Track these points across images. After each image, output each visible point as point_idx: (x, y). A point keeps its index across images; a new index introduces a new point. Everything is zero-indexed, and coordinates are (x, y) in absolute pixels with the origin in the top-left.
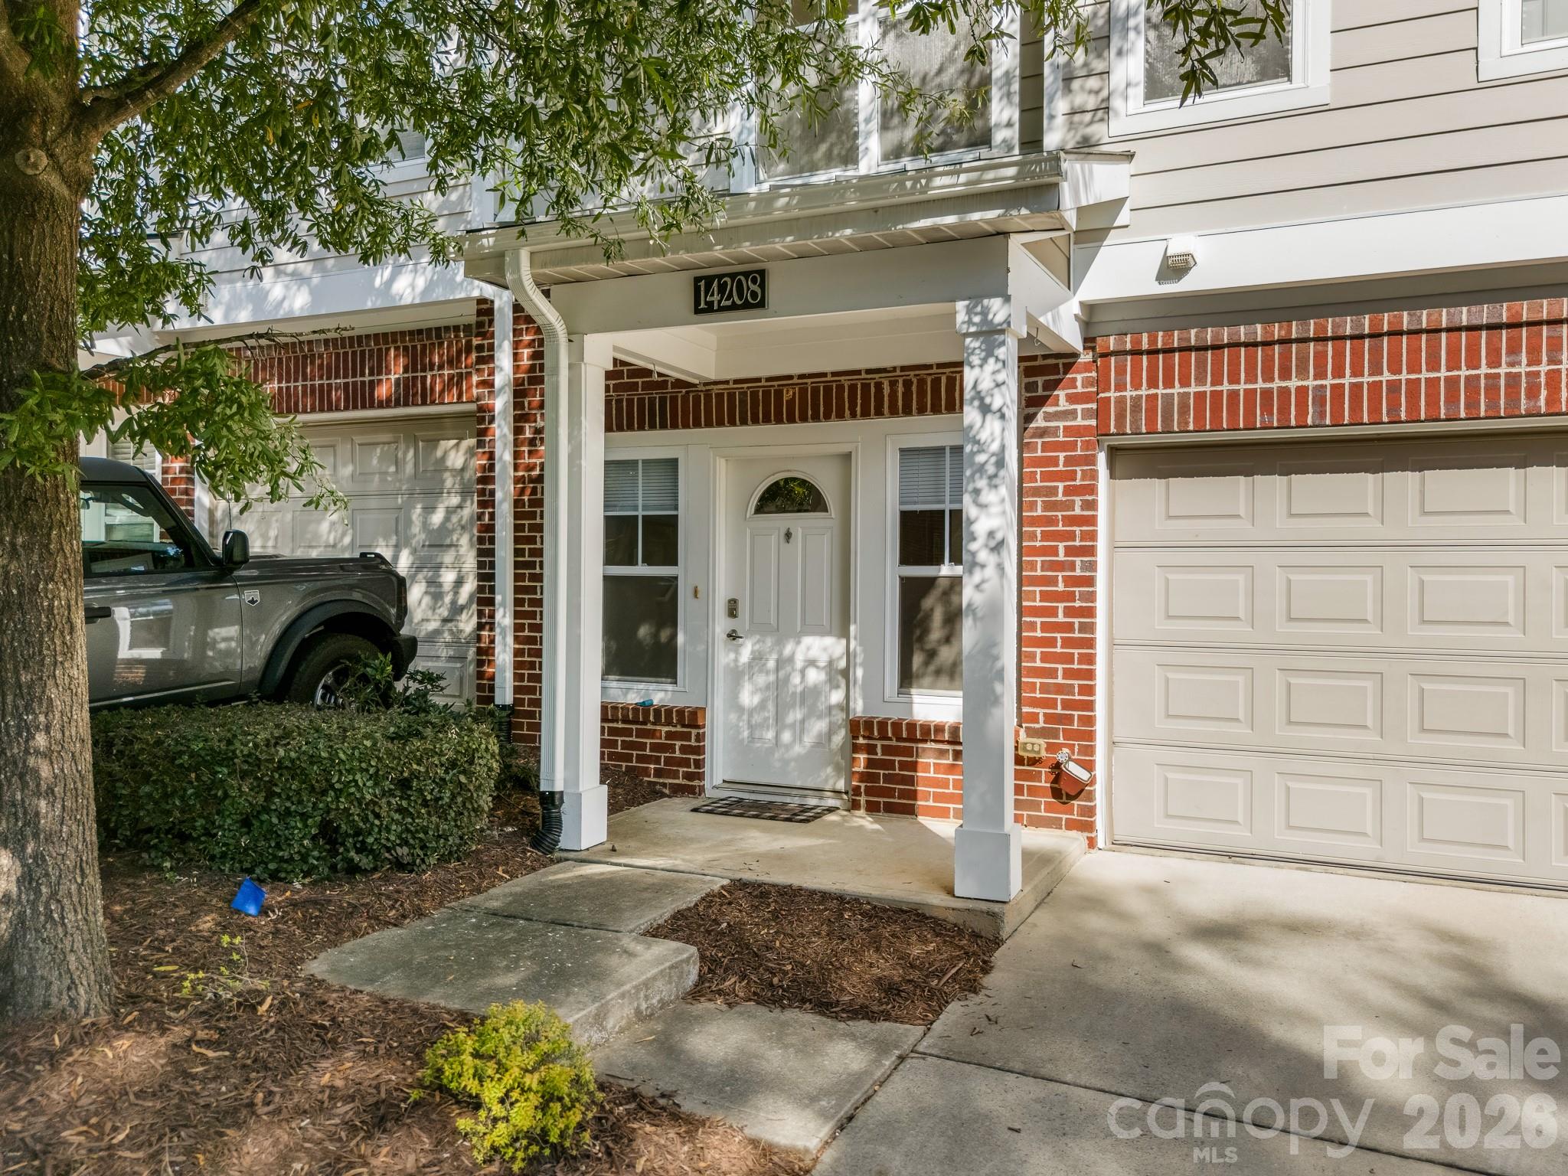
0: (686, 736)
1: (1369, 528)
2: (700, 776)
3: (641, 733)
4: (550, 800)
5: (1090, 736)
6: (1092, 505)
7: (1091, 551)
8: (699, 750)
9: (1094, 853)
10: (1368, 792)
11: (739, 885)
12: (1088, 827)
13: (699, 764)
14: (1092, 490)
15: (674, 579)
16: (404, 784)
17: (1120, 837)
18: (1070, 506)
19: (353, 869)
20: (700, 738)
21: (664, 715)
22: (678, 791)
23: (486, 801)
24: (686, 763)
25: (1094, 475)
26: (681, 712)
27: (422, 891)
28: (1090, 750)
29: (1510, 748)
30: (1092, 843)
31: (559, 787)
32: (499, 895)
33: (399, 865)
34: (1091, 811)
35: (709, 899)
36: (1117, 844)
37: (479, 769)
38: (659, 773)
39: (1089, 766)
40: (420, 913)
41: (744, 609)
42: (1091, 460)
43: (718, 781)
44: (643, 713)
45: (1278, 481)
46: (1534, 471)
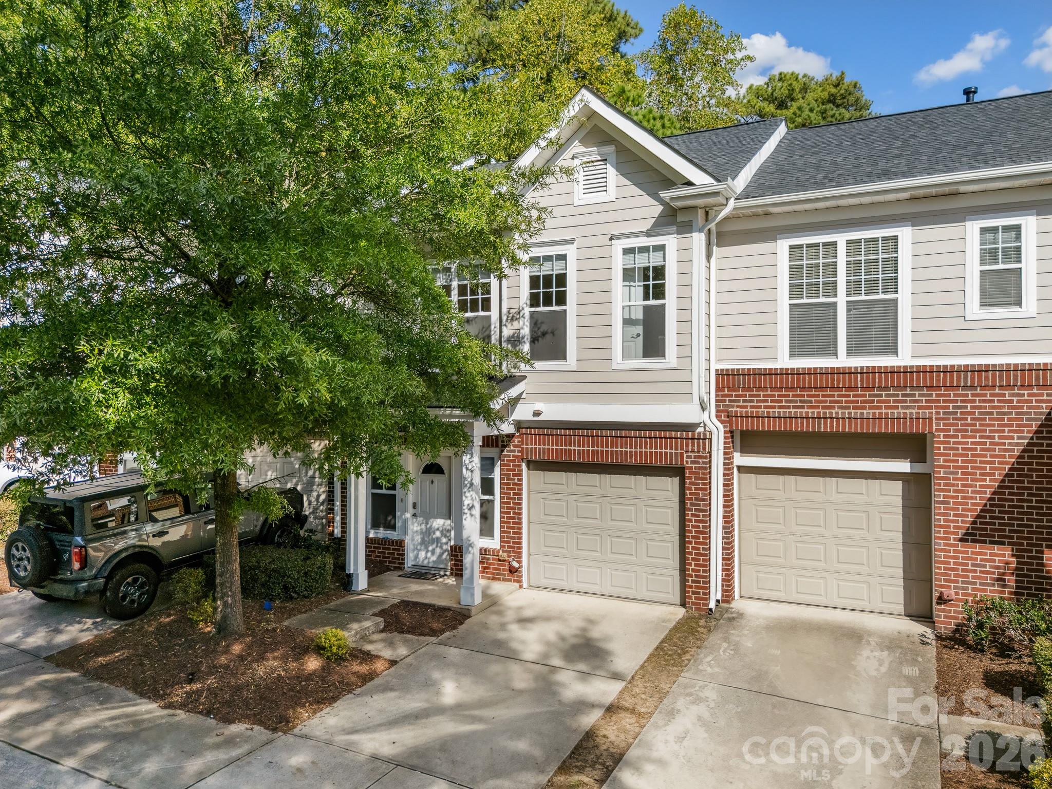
0: (399, 550)
1: (597, 490)
2: (403, 564)
3: (384, 549)
4: (350, 576)
5: (520, 553)
6: (521, 480)
7: (520, 494)
8: (403, 555)
9: (522, 590)
10: (598, 571)
11: (403, 601)
12: (519, 582)
13: (403, 559)
14: (521, 475)
15: (395, 496)
16: (306, 574)
17: (532, 584)
18: (514, 480)
19: (292, 598)
20: (403, 550)
21: (392, 542)
22: (396, 568)
23: (329, 578)
24: (399, 559)
25: (521, 471)
26: (397, 542)
27: (311, 604)
28: (520, 557)
29: (633, 558)
30: (521, 587)
31: (352, 571)
32: (332, 605)
33: (304, 597)
34: (521, 577)
35: (393, 606)
36: (531, 587)
37: (327, 568)
38: (390, 562)
39: (520, 562)
40: (311, 610)
41: (418, 505)
42: (520, 466)
43: (410, 565)
44: (384, 541)
45: (574, 474)
46: (638, 477)
